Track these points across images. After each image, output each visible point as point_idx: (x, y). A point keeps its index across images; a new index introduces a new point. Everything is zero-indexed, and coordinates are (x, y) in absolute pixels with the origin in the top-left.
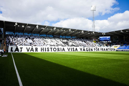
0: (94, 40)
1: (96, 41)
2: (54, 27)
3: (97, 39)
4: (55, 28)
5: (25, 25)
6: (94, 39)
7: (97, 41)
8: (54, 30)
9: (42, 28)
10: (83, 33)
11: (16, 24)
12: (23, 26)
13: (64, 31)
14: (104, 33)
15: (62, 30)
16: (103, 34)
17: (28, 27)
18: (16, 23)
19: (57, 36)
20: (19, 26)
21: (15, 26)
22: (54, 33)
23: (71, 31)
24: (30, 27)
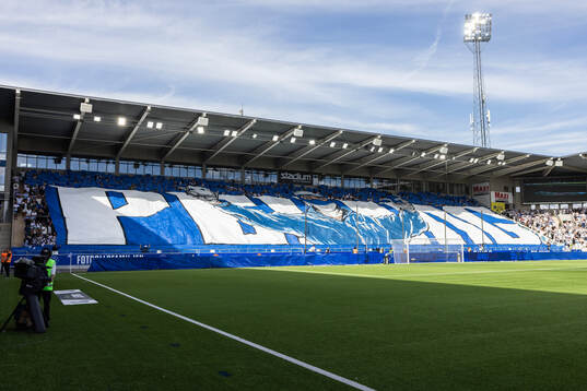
0: (497, 195)
1: (503, 205)
2: (294, 126)
3: (510, 195)
4: (298, 132)
5: (136, 112)
6: (493, 194)
7: (510, 201)
8: (293, 140)
9: (227, 133)
10: (443, 157)
11: (86, 108)
12: (122, 122)
13: (345, 146)
14: (555, 160)
15: (333, 145)
16: (549, 163)
17: (150, 125)
18: (83, 101)
19: (299, 177)
20: (97, 119)
21: (77, 117)
22: (286, 161)
23: (380, 150)
24: (159, 126)
